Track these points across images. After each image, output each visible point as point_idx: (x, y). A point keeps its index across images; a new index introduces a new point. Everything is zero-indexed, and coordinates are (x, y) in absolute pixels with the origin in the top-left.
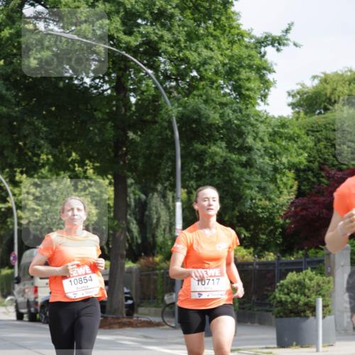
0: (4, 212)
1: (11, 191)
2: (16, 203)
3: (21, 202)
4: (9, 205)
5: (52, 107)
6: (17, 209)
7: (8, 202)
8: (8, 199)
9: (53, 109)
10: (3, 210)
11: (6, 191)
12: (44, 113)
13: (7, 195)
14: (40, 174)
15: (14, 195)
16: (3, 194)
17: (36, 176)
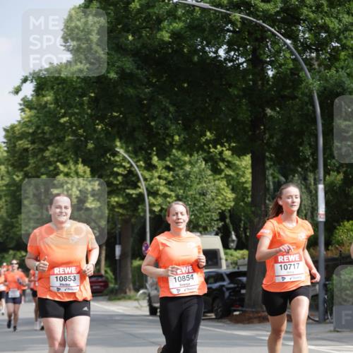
0: (134, 199)
1: (142, 175)
2: (147, 189)
3: (152, 188)
4: (140, 190)
5: (185, 83)
6: (148, 195)
7: (139, 187)
8: (139, 184)
9: (186, 85)
10: (134, 196)
11: (137, 175)
12: (176, 89)
13: (139, 180)
14: (172, 157)
15: (145, 180)
16: (133, 179)
17: (168, 158)
